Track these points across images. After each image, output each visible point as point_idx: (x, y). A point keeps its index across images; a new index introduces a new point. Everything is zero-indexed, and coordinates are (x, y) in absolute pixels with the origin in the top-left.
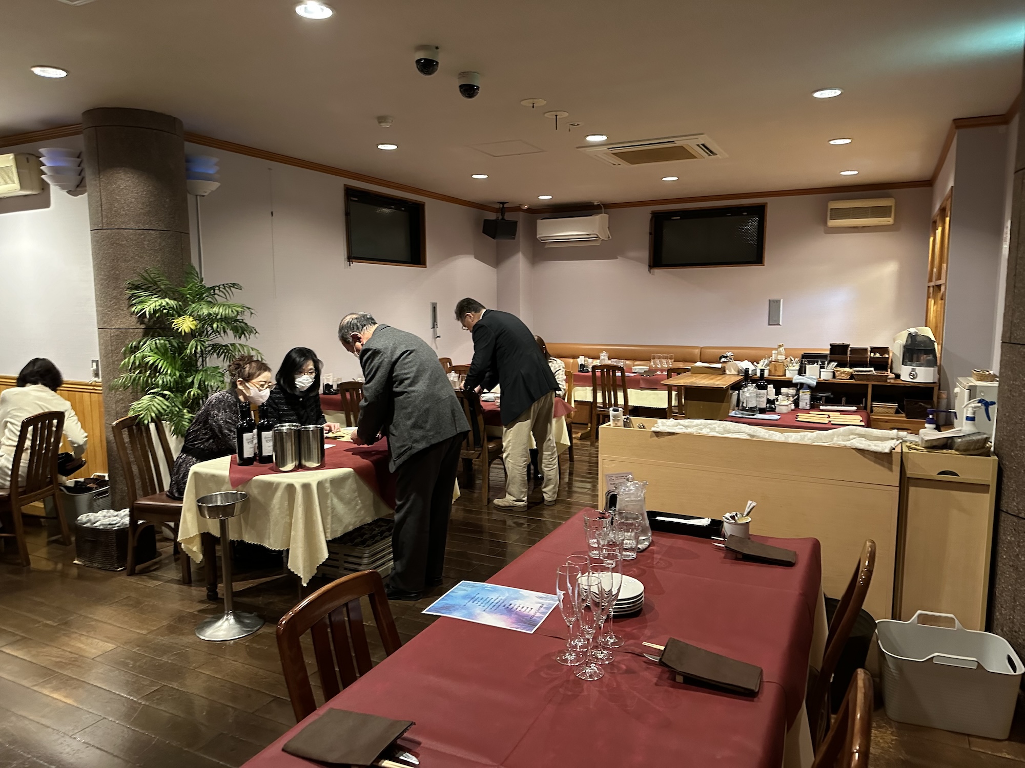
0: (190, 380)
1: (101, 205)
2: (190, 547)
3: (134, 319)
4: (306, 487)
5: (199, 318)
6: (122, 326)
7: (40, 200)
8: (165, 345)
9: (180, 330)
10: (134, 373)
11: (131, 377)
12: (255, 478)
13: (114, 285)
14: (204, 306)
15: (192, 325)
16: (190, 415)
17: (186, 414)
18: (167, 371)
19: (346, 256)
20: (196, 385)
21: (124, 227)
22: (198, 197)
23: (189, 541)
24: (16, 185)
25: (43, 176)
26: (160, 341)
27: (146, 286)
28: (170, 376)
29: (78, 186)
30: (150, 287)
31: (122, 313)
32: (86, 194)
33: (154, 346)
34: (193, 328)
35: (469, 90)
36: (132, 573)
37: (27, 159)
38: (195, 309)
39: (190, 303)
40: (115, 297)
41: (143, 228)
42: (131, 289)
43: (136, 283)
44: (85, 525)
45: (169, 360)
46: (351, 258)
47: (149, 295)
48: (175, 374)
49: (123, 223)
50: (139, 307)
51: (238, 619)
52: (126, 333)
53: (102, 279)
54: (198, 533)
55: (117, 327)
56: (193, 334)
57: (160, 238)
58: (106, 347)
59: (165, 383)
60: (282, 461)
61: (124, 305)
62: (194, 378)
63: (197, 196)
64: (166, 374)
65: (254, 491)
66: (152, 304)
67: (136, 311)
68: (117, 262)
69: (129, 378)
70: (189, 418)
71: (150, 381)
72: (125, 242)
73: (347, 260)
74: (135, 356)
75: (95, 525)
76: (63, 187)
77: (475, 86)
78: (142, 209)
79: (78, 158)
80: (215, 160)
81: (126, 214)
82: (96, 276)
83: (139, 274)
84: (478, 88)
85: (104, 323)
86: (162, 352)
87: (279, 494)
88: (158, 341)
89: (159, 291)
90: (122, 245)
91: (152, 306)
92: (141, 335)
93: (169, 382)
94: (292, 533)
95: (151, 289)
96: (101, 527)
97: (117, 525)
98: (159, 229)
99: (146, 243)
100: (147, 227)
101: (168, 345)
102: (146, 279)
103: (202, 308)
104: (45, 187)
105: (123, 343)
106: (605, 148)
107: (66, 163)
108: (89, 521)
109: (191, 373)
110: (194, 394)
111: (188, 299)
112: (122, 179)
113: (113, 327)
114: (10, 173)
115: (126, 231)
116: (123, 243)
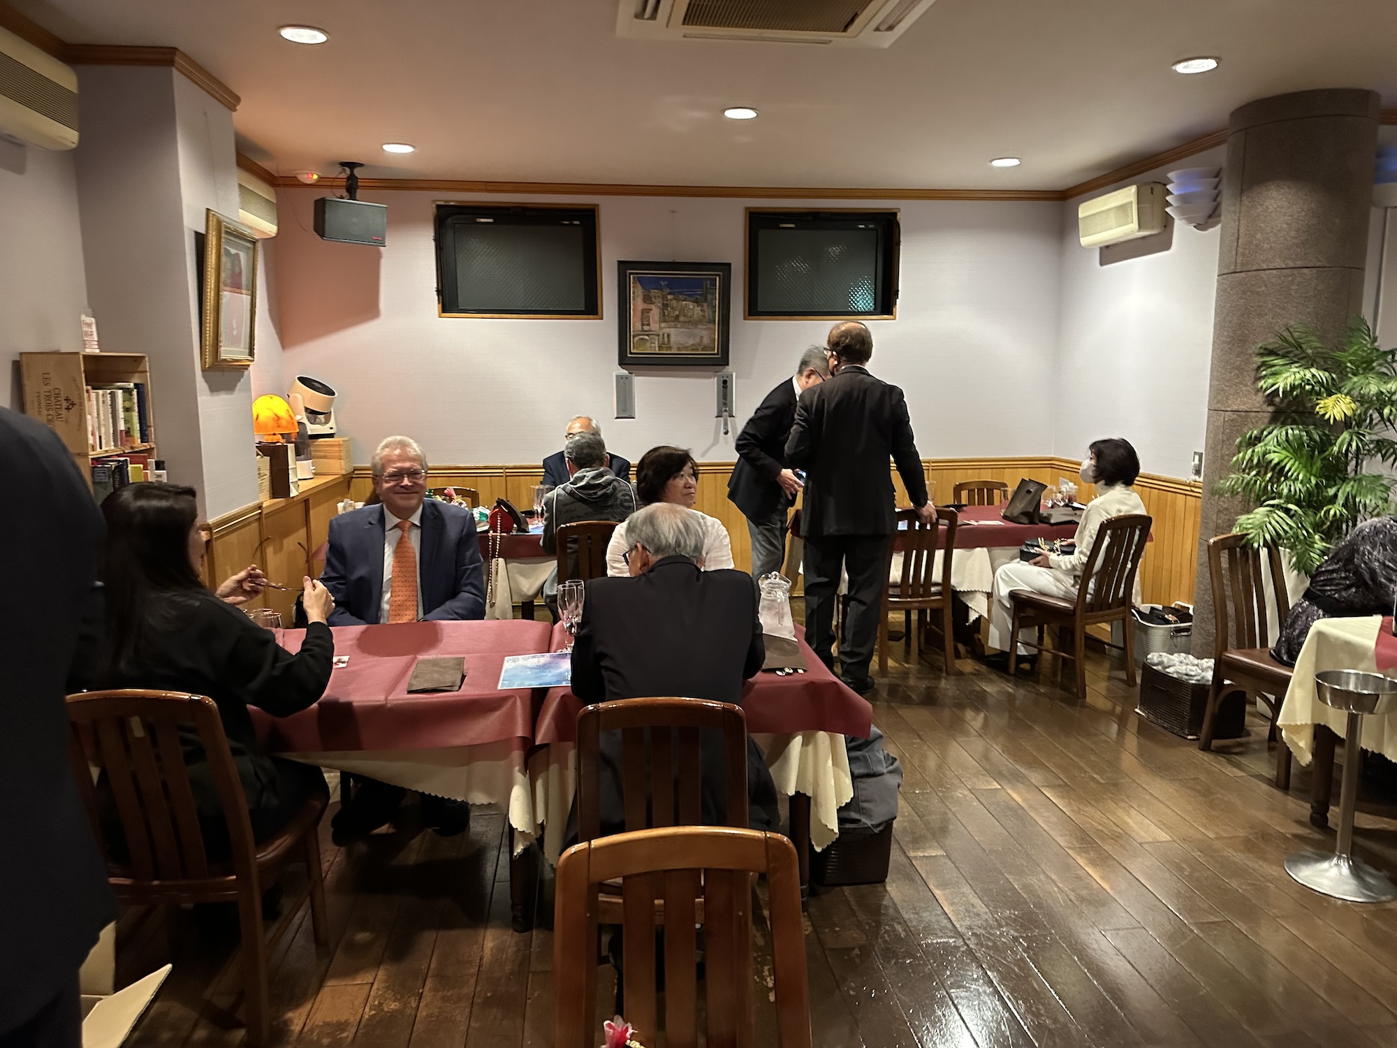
0: (1331, 492)
1: (1238, 239)
2: (1295, 738)
3: (1260, 398)
5: (1362, 400)
6: (1242, 407)
7: (1160, 241)
8: (1301, 437)
9: (1327, 417)
10: (1249, 474)
11: (1243, 480)
13: (1240, 350)
14: (1372, 381)
15: (1348, 409)
16: (1324, 544)
17: (1318, 542)
18: (1298, 475)
20: (1341, 500)
21: (1265, 267)
22: (1389, 210)
23: (1296, 729)
24: (1134, 225)
25: (1168, 210)
26: (1293, 432)
27: (1284, 351)
28: (1301, 483)
29: (1210, 217)
30: (1291, 351)
31: (1244, 388)
32: (1219, 226)
33: (1284, 438)
34: (1349, 413)
36: (1206, 748)
37: (1152, 189)
38: (1358, 384)
39: (1350, 375)
40: (1238, 368)
41: (1292, 265)
42: (1262, 355)
43: (1270, 347)
44: (1155, 668)
45: (1304, 460)
47: (1287, 364)
48: (1309, 481)
49: (1263, 261)
50: (1270, 381)
51: (1356, 872)
52: (1246, 417)
53: (1224, 342)
54: (1309, 722)
55: (1235, 408)
56: (1347, 423)
57: (1317, 278)
58: (1216, 435)
59: (1293, 493)
61: (1249, 380)
62: (1339, 489)
63: (1386, 209)
64: (1297, 479)
66: (1289, 377)
67: (1264, 386)
68: (1248, 317)
69: (1240, 481)
70: (1322, 548)
71: (1269, 488)
72: (1264, 288)
74: (1253, 451)
75: (1167, 670)
76: (1189, 221)
78: (1295, 238)
79: (1216, 177)
81: (1271, 248)
82: (1217, 336)
83: (1277, 334)
85: (1218, 402)
86: (1294, 448)
88: (1290, 432)
89: (1303, 358)
90: (1258, 293)
91: (1290, 380)
92: (1266, 421)
93: (1298, 492)
95: (1291, 355)
96: (1175, 676)
97: (1195, 678)
98: (1317, 265)
99: (1293, 287)
100: (1299, 263)
101: (1305, 438)
102: (1286, 341)
103: (1369, 383)
104: (1167, 223)
105: (1240, 432)
107: (1201, 187)
108: (1160, 663)
109: (1335, 481)
110: (1335, 513)
111: (1348, 370)
112: (1272, 197)
113: (1229, 409)
114: (1130, 211)
115: (1267, 272)
116: (1260, 290)
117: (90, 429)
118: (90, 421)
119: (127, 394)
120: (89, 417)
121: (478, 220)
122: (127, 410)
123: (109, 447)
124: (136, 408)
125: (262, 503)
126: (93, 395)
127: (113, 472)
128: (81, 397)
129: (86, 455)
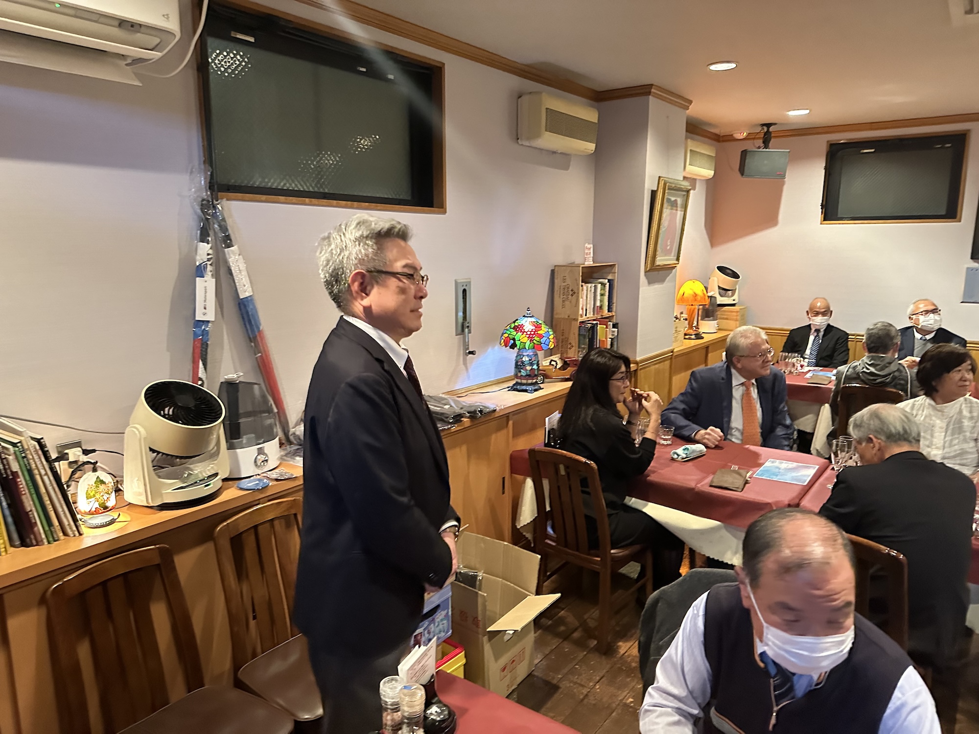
117: (581, 306)
118: (582, 302)
119: (603, 286)
120: (581, 300)
121: (862, 151)
122: (602, 295)
123: (590, 315)
124: (607, 294)
125: (674, 349)
126: (585, 288)
127: (589, 330)
128: (578, 289)
129: (577, 320)
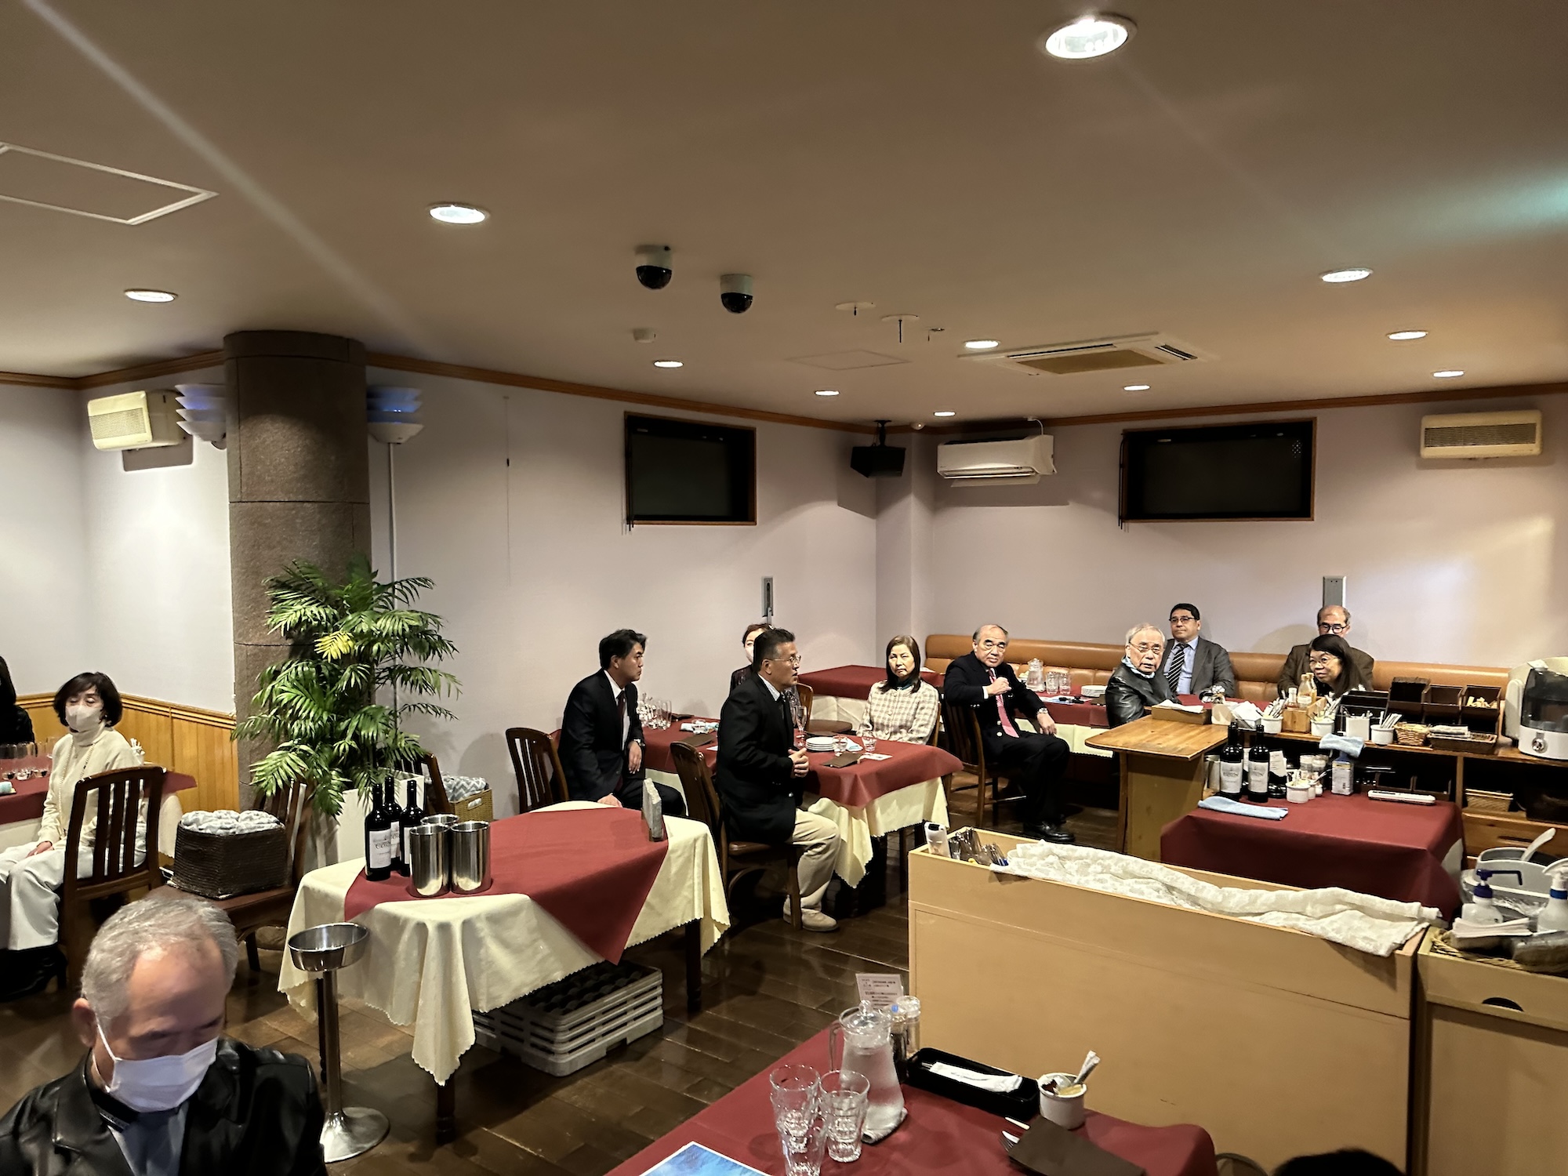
0: (343, 725)
1: (241, 468)
2: (297, 999)
4: (444, 928)
5: (356, 637)
6: (262, 641)
7: (180, 454)
8: (310, 674)
9: (326, 655)
10: (268, 714)
11: (262, 721)
12: (379, 906)
13: (254, 581)
14: (366, 619)
15: (344, 646)
16: (341, 779)
17: (335, 777)
18: (309, 713)
19: (624, 517)
20: (350, 734)
21: (268, 499)
22: (391, 446)
23: (298, 990)
24: (148, 435)
25: (181, 424)
26: (301, 669)
27: (296, 584)
28: (312, 721)
29: (221, 435)
30: (301, 585)
31: (262, 621)
32: (226, 450)
33: (295, 675)
34: (345, 651)
35: (736, 302)
37: (164, 397)
38: (352, 623)
39: (348, 613)
40: (254, 600)
41: (294, 500)
42: (275, 587)
43: (283, 580)
45: (315, 696)
46: (633, 517)
47: (294, 599)
48: (321, 718)
49: (268, 493)
50: (276, 619)
51: (346, 1126)
52: (266, 651)
54: (307, 981)
55: (255, 642)
56: (346, 659)
57: (319, 513)
58: (241, 671)
59: (304, 733)
60: (421, 879)
62: (350, 722)
63: (387, 443)
64: (308, 717)
65: (376, 928)
66: (298, 610)
67: (273, 623)
68: (259, 549)
70: (339, 783)
72: (269, 520)
73: (626, 522)
74: (272, 688)
76: (205, 438)
77: (745, 295)
78: (295, 473)
80: (415, 392)
81: (272, 481)
83: (286, 568)
84: (750, 297)
85: (242, 635)
86: (303, 684)
87: (406, 936)
89: (314, 591)
90: (265, 525)
91: (291, 618)
92: (287, 654)
93: (308, 731)
94: (421, 1002)
95: (303, 587)
98: (318, 500)
99: (297, 521)
100: (301, 498)
101: (314, 674)
102: (294, 574)
103: (361, 621)
104: (186, 438)
105: (261, 667)
106: (1003, 356)
107: (207, 405)
109: (345, 716)
110: (346, 748)
111: (347, 607)
112: (268, 431)
113: (250, 643)
114: (140, 418)
115: (271, 504)
116: (267, 522)
